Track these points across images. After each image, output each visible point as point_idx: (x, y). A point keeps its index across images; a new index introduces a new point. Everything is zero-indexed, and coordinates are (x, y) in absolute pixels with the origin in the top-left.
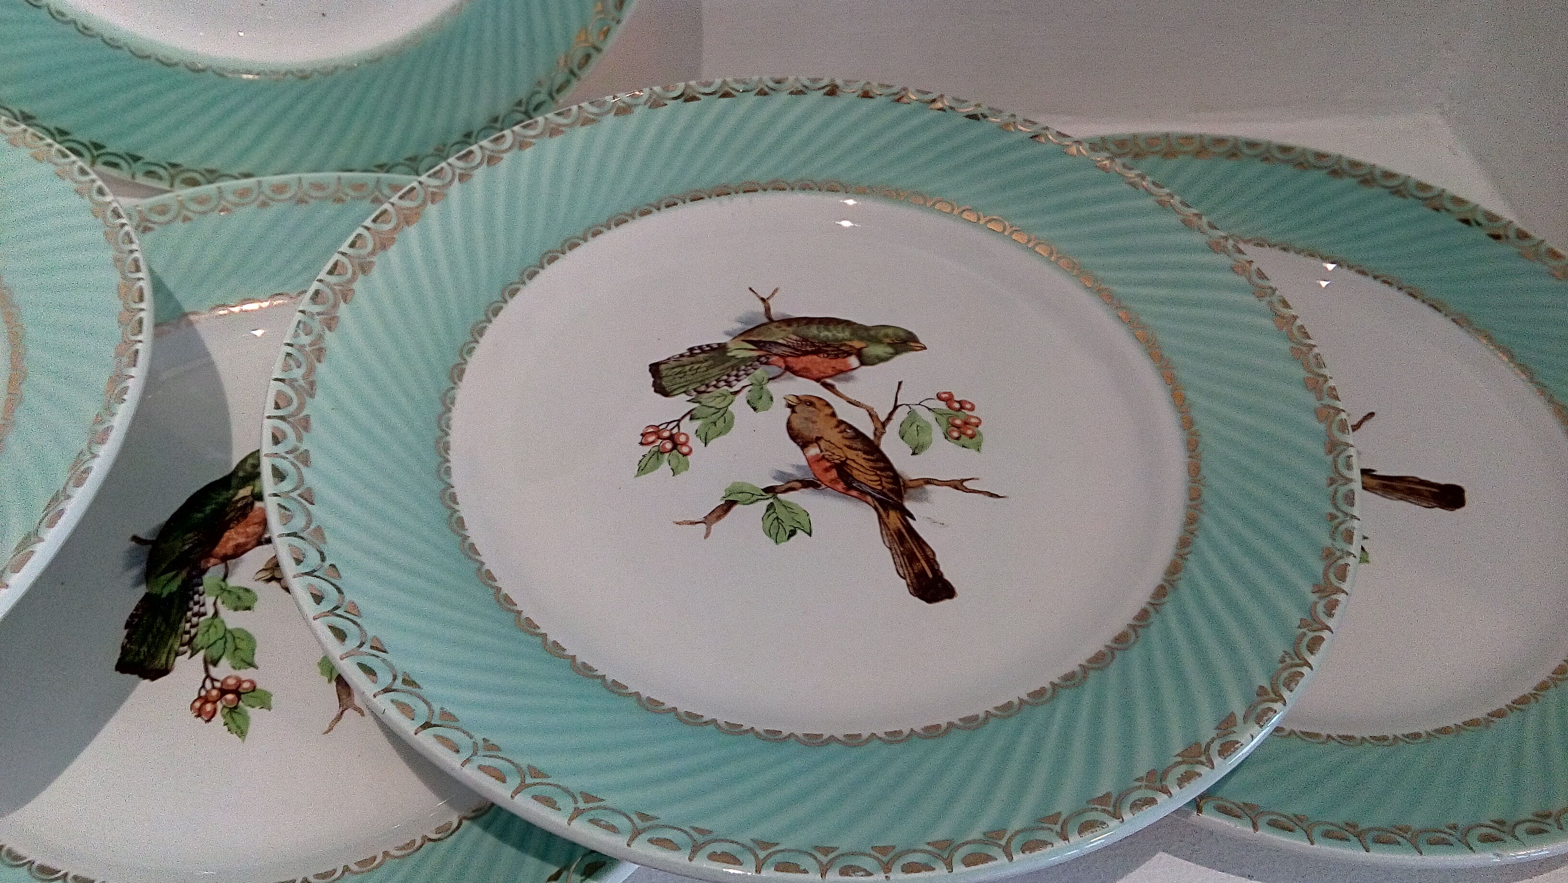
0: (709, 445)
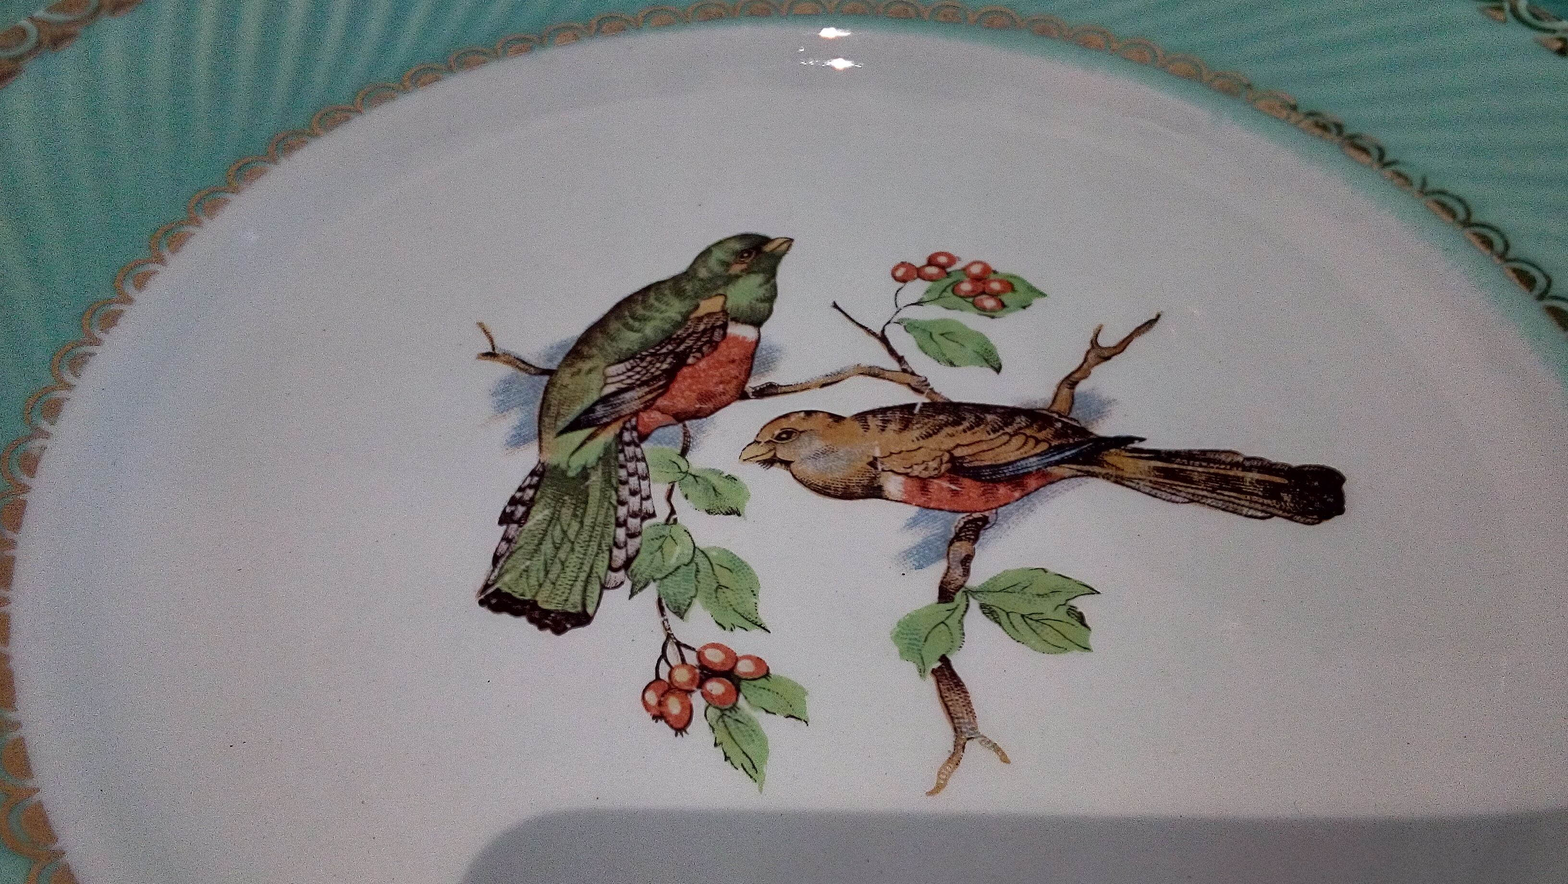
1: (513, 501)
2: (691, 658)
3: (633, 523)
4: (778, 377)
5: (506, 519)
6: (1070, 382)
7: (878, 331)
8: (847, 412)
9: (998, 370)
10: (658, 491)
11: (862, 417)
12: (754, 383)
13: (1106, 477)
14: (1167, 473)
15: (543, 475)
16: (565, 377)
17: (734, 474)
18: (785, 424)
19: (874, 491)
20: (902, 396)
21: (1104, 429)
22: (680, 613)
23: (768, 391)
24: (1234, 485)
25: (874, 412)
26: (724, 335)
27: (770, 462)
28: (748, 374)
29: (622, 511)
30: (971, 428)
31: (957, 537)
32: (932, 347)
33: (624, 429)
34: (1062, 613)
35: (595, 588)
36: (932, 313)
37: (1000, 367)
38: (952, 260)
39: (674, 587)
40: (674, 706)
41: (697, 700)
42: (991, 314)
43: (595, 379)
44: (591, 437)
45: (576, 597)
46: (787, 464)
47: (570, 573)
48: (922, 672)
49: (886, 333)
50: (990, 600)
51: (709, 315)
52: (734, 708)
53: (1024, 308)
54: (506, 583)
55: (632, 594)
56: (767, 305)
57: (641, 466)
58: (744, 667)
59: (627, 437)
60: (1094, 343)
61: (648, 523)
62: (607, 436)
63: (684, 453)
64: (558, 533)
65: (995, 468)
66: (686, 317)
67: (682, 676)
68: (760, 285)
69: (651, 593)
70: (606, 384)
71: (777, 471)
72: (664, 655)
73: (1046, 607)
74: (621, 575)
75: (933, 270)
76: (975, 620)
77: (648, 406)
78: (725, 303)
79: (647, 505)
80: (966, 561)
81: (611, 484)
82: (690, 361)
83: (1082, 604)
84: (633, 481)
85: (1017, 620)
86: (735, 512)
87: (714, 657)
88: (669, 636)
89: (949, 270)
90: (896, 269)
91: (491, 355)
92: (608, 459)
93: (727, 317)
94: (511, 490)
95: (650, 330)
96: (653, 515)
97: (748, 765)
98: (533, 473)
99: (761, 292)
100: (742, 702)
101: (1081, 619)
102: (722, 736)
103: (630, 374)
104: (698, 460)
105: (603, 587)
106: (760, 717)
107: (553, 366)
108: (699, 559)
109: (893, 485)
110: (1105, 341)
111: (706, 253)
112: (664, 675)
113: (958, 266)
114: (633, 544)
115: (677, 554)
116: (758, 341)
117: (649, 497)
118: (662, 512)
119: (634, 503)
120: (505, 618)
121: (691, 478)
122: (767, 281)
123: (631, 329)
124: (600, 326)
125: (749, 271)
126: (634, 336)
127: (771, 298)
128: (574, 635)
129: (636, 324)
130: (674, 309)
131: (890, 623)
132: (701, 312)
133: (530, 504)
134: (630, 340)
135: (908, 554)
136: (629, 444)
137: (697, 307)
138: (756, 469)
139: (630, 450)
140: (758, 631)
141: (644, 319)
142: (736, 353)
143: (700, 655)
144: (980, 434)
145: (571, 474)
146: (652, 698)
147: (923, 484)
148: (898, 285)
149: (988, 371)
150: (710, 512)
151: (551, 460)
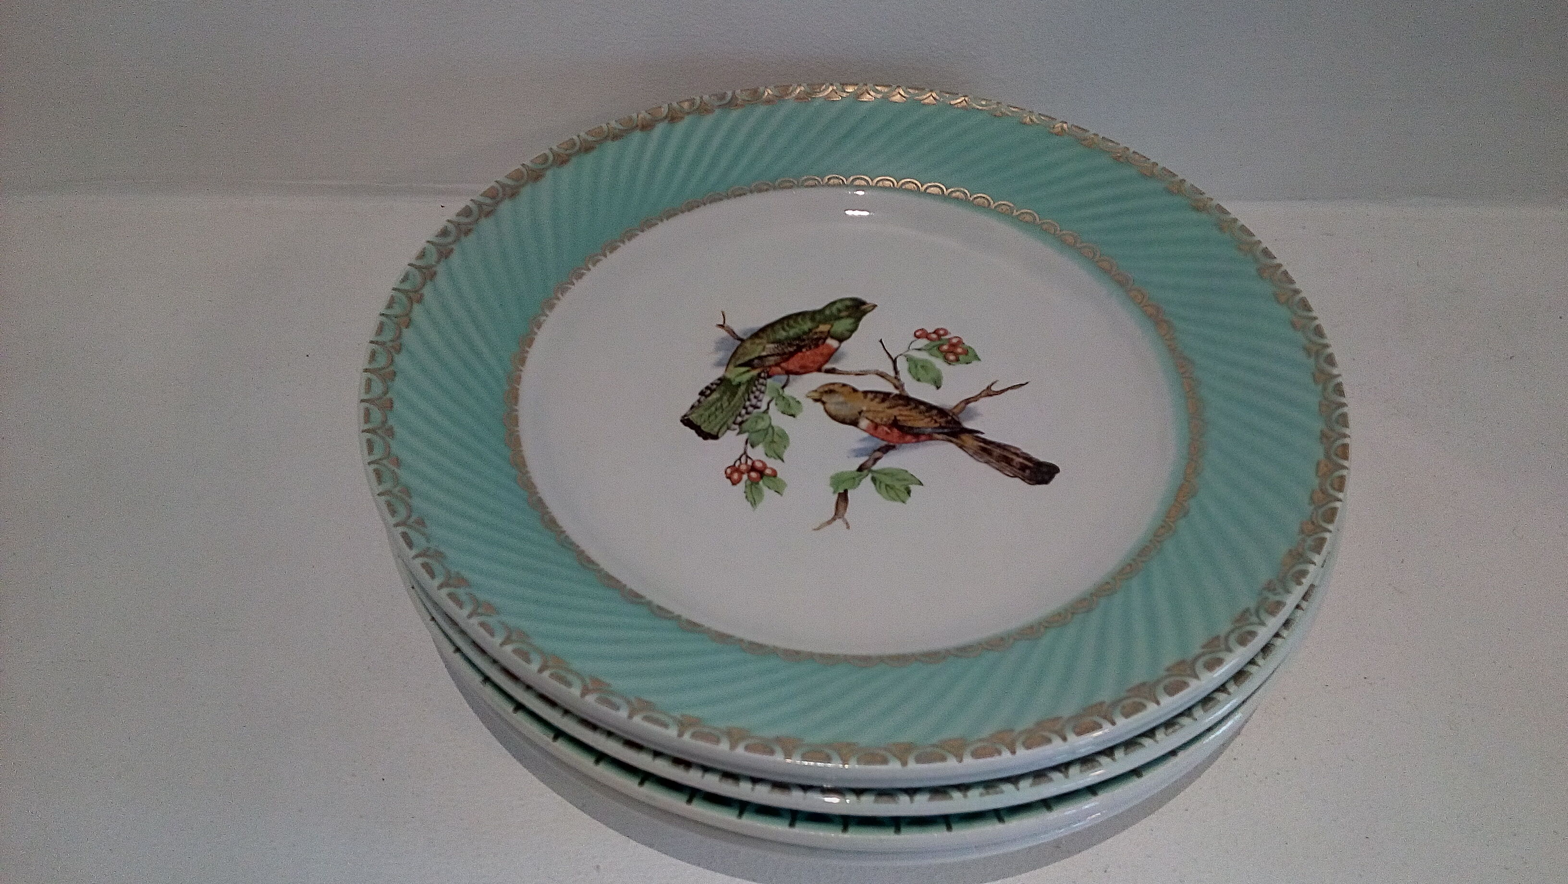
0: (784, 459)
1: (707, 388)
2: (750, 462)
3: (750, 409)
4: (839, 367)
5: (702, 393)
6: (968, 401)
7: (894, 357)
8: (861, 388)
9: (938, 388)
10: (766, 399)
11: (866, 393)
12: (828, 366)
13: (957, 444)
14: (984, 450)
15: (722, 381)
16: (748, 345)
17: (800, 400)
18: (832, 387)
19: (855, 423)
20: (888, 388)
21: (968, 425)
22: (753, 446)
23: (832, 371)
24: (1008, 461)
25: (872, 392)
26: (824, 342)
27: (816, 400)
28: (826, 362)
29: (748, 403)
30: (911, 410)
31: (879, 450)
32: (913, 371)
33: (763, 371)
34: (902, 489)
35: (725, 428)
36: (924, 356)
37: (940, 387)
38: (946, 333)
39: (754, 437)
40: (736, 476)
41: (745, 477)
42: (949, 363)
43: (760, 348)
44: (748, 371)
45: (716, 430)
46: (824, 403)
47: (718, 420)
48: (834, 492)
49: (897, 359)
50: (875, 475)
51: (822, 332)
52: (758, 483)
53: (967, 363)
54: (693, 417)
55: (739, 434)
56: (850, 333)
57: (763, 388)
58: (768, 471)
59: (763, 375)
60: (989, 388)
62: (755, 373)
63: (783, 387)
64: (719, 404)
65: (911, 428)
66: (810, 330)
67: (743, 467)
68: (850, 324)
69: (745, 436)
70: (763, 351)
71: (819, 404)
72: (740, 459)
73: (898, 485)
74: (737, 427)
75: (934, 336)
76: (867, 481)
77: (777, 365)
78: (831, 328)
79: (759, 404)
80: (876, 460)
81: (748, 391)
82: (804, 350)
83: (913, 488)
84: (757, 393)
85: (883, 486)
86: (793, 416)
87: (758, 465)
88: (745, 453)
89: (942, 337)
90: (917, 331)
91: (722, 326)
92: (751, 382)
93: (830, 335)
94: (707, 384)
95: (792, 333)
96: (758, 408)
97: (753, 502)
98: (719, 379)
99: (850, 327)
100: (761, 483)
101: (909, 492)
102: (748, 490)
103: (775, 349)
104: (787, 392)
105: (728, 428)
106: (765, 489)
107: (745, 338)
108: (770, 429)
109: (864, 423)
110: (994, 388)
111: (834, 303)
112: (737, 465)
113: (947, 337)
114: (747, 417)
115: (762, 425)
116: (837, 349)
117: (760, 401)
118: (764, 407)
119: (754, 401)
120: (688, 429)
121: (781, 398)
122: (854, 323)
123: (784, 329)
124: (771, 326)
125: (849, 316)
126: (784, 334)
127: (852, 331)
128: (710, 441)
129: (787, 328)
130: (807, 325)
131: (832, 473)
132: (818, 330)
133: (712, 391)
134: (782, 334)
135: (854, 450)
136: (762, 378)
137: (818, 327)
138: (811, 401)
139: (761, 381)
140: (779, 461)
141: (791, 327)
142: (825, 351)
143: (753, 463)
144: (914, 413)
145: (734, 383)
146: (729, 471)
147: (876, 426)
148: (914, 338)
149: (933, 387)
150: (783, 413)
151: (728, 376)
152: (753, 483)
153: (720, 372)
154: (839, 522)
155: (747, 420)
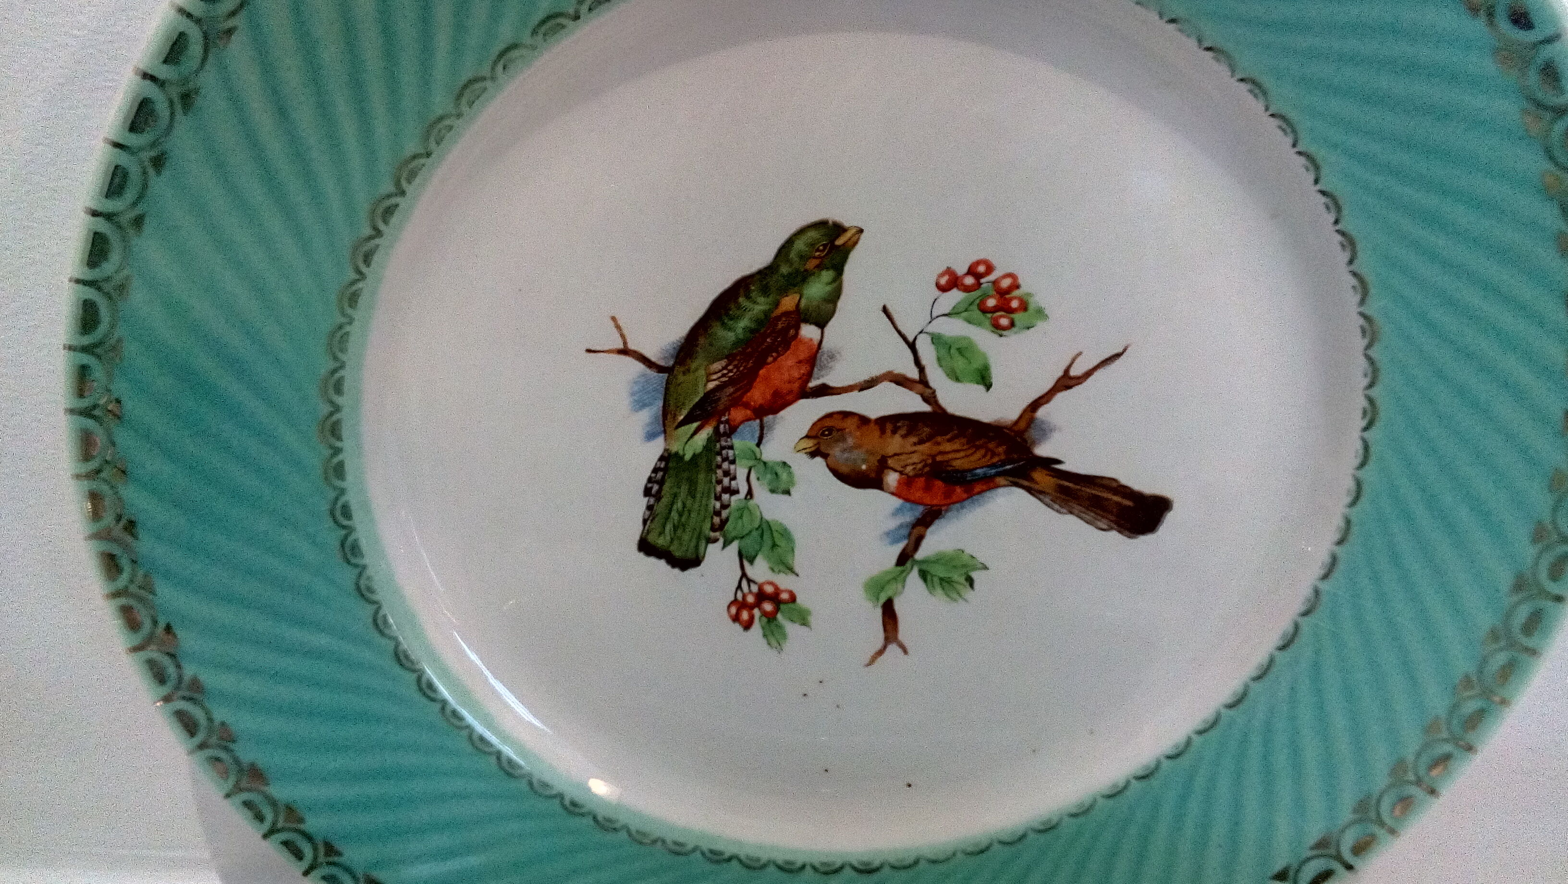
1: (651, 480)
2: (755, 588)
3: (725, 497)
5: (647, 492)
6: (1035, 405)
7: (911, 339)
9: (988, 388)
10: (741, 472)
11: (882, 422)
12: (813, 384)
13: (1026, 489)
14: (1066, 491)
15: (667, 457)
18: (828, 423)
19: (877, 482)
20: (913, 403)
21: (1042, 450)
22: (750, 562)
23: (824, 391)
27: (813, 455)
28: (810, 374)
29: (718, 488)
30: (954, 438)
32: (947, 362)
33: (720, 421)
34: (962, 580)
35: (703, 542)
36: (957, 326)
37: (991, 385)
38: (988, 271)
39: (747, 544)
40: (745, 615)
41: (756, 612)
42: (1000, 331)
44: (698, 429)
45: (692, 549)
46: (825, 456)
47: (688, 531)
48: (876, 606)
49: (917, 343)
51: (787, 314)
52: (776, 618)
53: (1028, 328)
55: (724, 546)
56: (831, 306)
57: (731, 453)
58: (785, 596)
59: (722, 429)
60: (1067, 371)
61: (734, 498)
62: (709, 429)
63: (759, 444)
64: (680, 504)
66: (768, 316)
67: (750, 599)
68: (830, 283)
69: (734, 547)
70: (708, 381)
72: (739, 587)
73: (955, 575)
74: (717, 534)
75: (969, 280)
77: (737, 403)
78: (799, 301)
79: (734, 485)
80: (919, 541)
81: (712, 466)
82: (769, 359)
83: (974, 575)
84: (725, 465)
85: (936, 581)
86: (787, 492)
87: (769, 589)
88: (744, 575)
89: (983, 281)
90: (940, 276)
92: (710, 447)
93: (800, 316)
95: (740, 329)
96: (736, 492)
98: (661, 458)
99: (829, 291)
100: (780, 614)
101: (971, 583)
103: (725, 372)
105: (708, 542)
108: (764, 526)
109: (891, 480)
110: (1073, 372)
111: (790, 243)
112: (740, 596)
113: (991, 279)
114: (725, 512)
116: (820, 343)
117: (735, 478)
118: (744, 490)
119: (726, 481)
121: (762, 463)
122: (836, 278)
125: (820, 267)
126: (728, 336)
127: (836, 297)
129: (730, 323)
130: (759, 306)
131: (866, 577)
132: (780, 311)
133: (661, 483)
134: (725, 338)
135: (887, 532)
136: (723, 435)
137: (778, 305)
139: (723, 439)
140: (793, 574)
141: (736, 318)
142: (803, 354)
143: (761, 589)
144: (959, 444)
145: (688, 457)
146: (734, 610)
147: (909, 482)
148: (937, 293)
149: (981, 388)
150: (773, 491)
151: (675, 447)
152: (770, 617)
153: (658, 447)
154: (893, 648)
155: (727, 520)
